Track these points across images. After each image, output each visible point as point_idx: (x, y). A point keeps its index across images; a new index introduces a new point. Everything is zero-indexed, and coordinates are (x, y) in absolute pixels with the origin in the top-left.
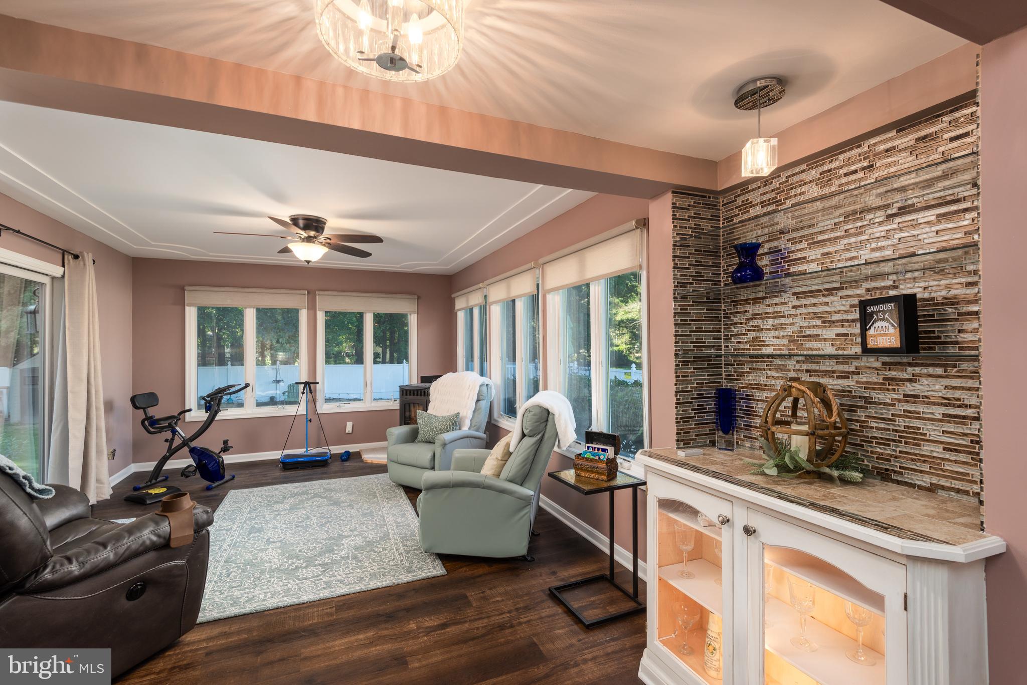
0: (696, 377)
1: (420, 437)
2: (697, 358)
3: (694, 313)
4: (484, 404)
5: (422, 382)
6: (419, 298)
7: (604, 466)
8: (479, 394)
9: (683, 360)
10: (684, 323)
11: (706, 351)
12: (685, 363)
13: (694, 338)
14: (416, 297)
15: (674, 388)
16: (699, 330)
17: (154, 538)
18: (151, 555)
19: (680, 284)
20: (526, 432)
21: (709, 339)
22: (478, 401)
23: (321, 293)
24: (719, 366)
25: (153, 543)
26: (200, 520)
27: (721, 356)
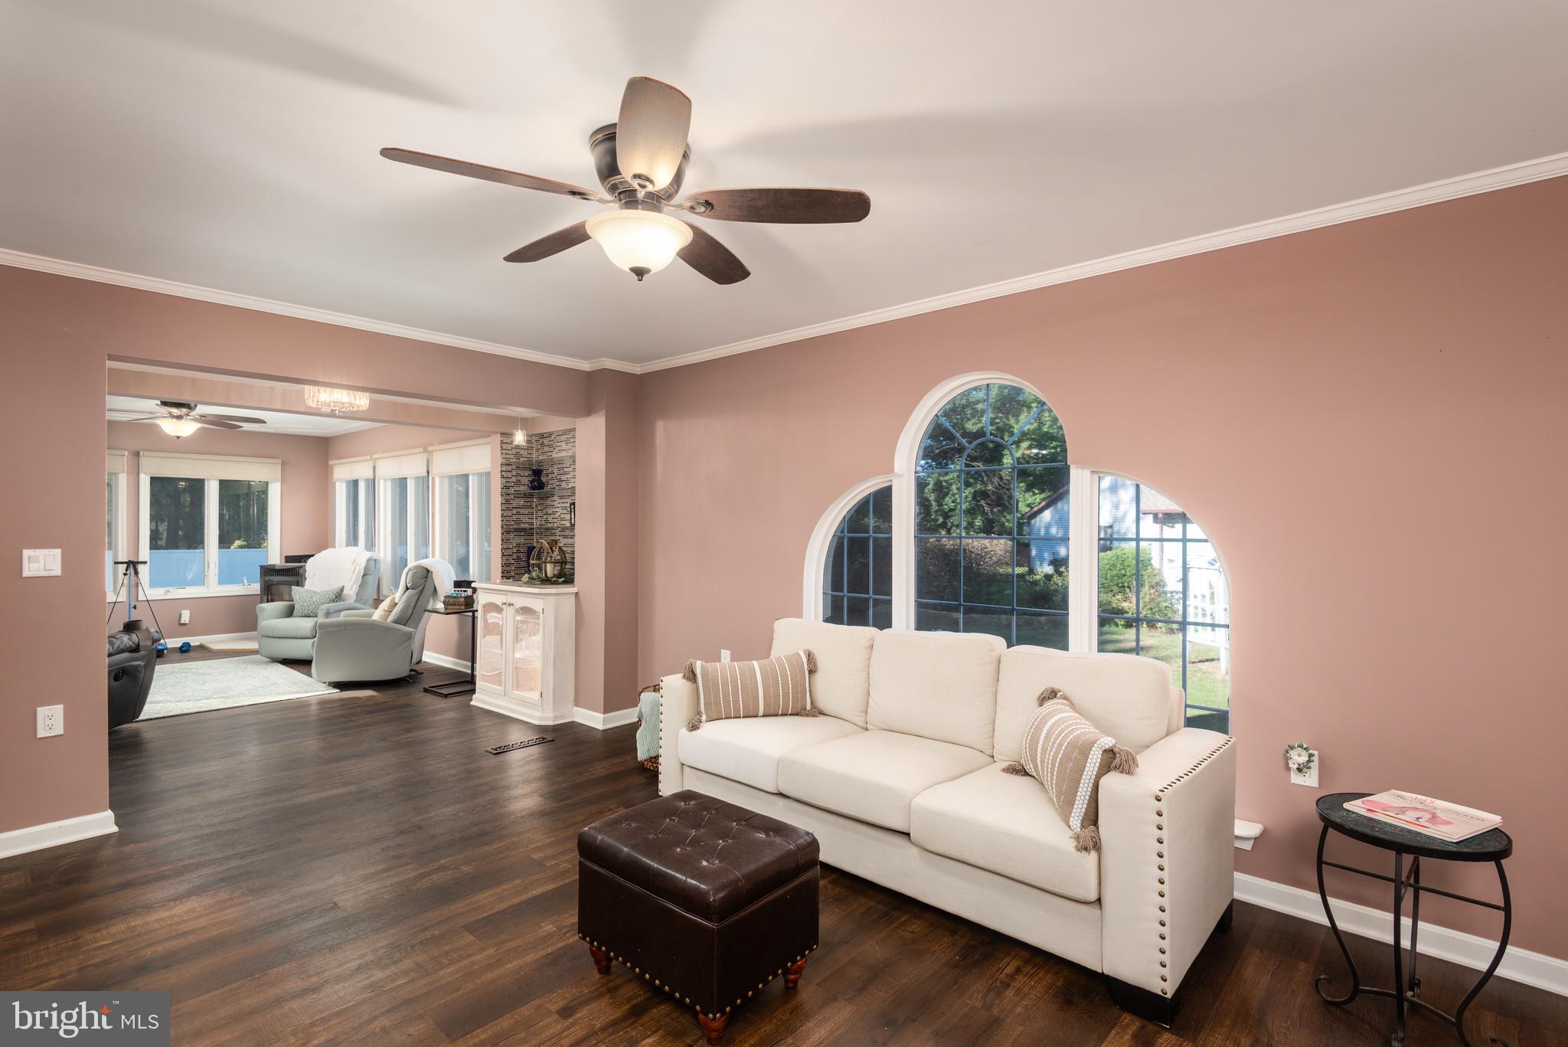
0: (517, 540)
1: (295, 612)
2: (516, 530)
3: (515, 503)
4: (371, 580)
5: (286, 562)
6: (283, 464)
7: (463, 599)
8: (366, 569)
9: (506, 531)
10: (508, 509)
11: (522, 526)
12: (508, 532)
13: (515, 518)
14: (280, 461)
15: (500, 547)
16: (518, 513)
17: (131, 643)
18: (126, 655)
19: (505, 487)
20: (408, 585)
21: (525, 519)
22: (364, 575)
23: (146, 453)
24: (532, 534)
25: (130, 646)
26: (155, 638)
27: (533, 529)
